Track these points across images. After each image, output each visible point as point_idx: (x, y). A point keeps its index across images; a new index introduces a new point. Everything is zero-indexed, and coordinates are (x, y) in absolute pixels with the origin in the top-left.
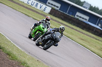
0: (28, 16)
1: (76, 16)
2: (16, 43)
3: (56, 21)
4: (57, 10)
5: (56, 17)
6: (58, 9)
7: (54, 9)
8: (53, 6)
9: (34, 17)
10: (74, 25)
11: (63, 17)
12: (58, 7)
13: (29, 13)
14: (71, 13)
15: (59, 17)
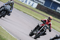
0: (19, 10)
1: (57, 10)
2: (10, 32)
3: (41, 14)
4: (42, 6)
5: (41, 11)
6: (43, 4)
7: (40, 5)
8: (39, 2)
9: (24, 11)
10: (55, 17)
11: (47, 11)
12: (42, 3)
13: (20, 8)
14: (53, 7)
15: (43, 11)
